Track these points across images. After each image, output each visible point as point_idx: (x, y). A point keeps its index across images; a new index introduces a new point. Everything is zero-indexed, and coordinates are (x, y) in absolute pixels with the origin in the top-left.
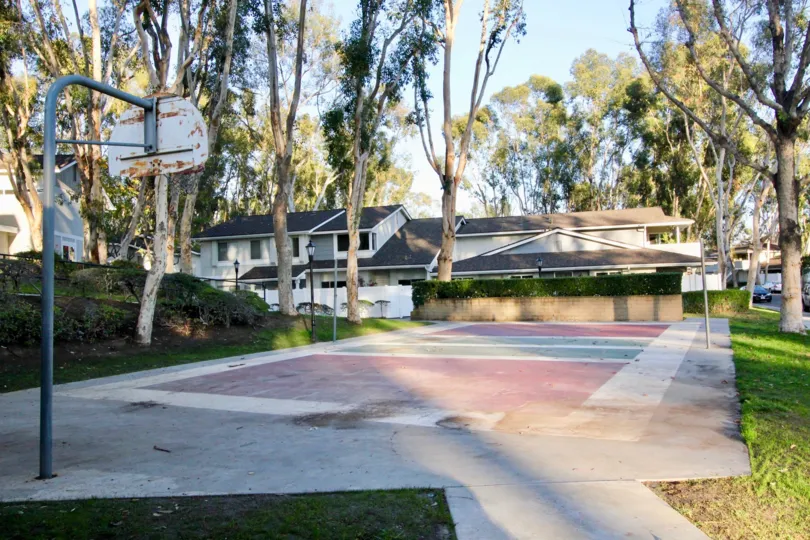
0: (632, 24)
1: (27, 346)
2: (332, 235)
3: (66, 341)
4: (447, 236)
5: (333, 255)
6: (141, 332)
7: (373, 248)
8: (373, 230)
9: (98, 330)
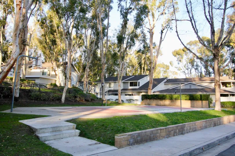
0: (177, 30)
1: (38, 100)
2: (128, 82)
3: (46, 100)
4: (150, 83)
5: (128, 87)
6: (62, 100)
7: (139, 86)
8: (138, 81)
9: (53, 99)
